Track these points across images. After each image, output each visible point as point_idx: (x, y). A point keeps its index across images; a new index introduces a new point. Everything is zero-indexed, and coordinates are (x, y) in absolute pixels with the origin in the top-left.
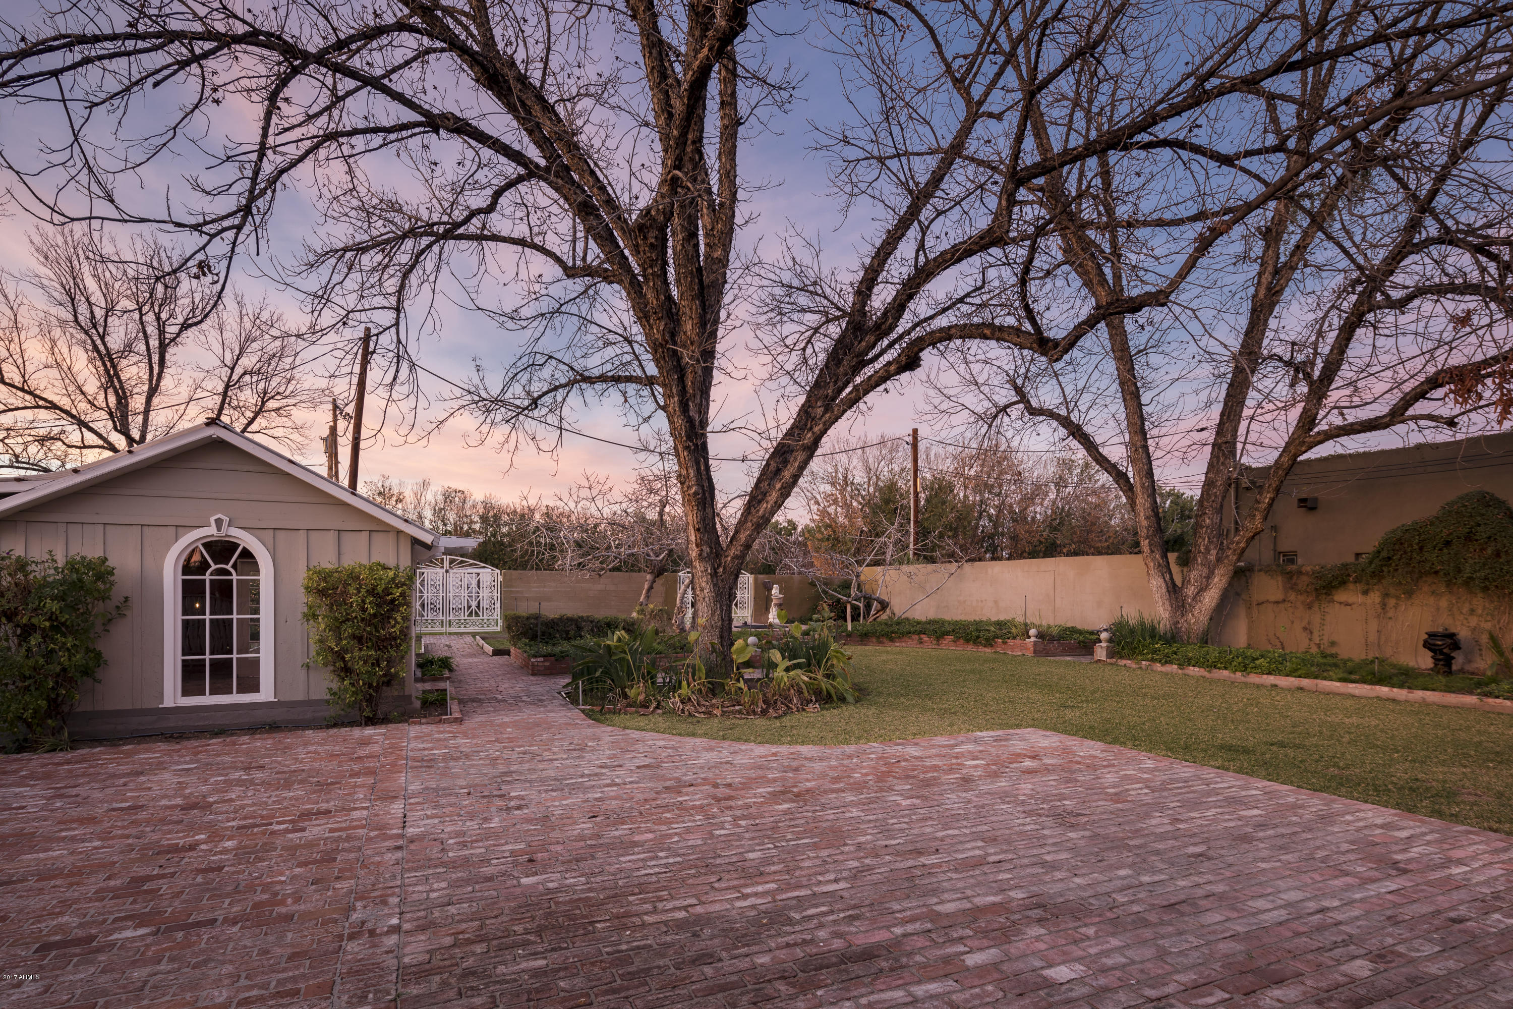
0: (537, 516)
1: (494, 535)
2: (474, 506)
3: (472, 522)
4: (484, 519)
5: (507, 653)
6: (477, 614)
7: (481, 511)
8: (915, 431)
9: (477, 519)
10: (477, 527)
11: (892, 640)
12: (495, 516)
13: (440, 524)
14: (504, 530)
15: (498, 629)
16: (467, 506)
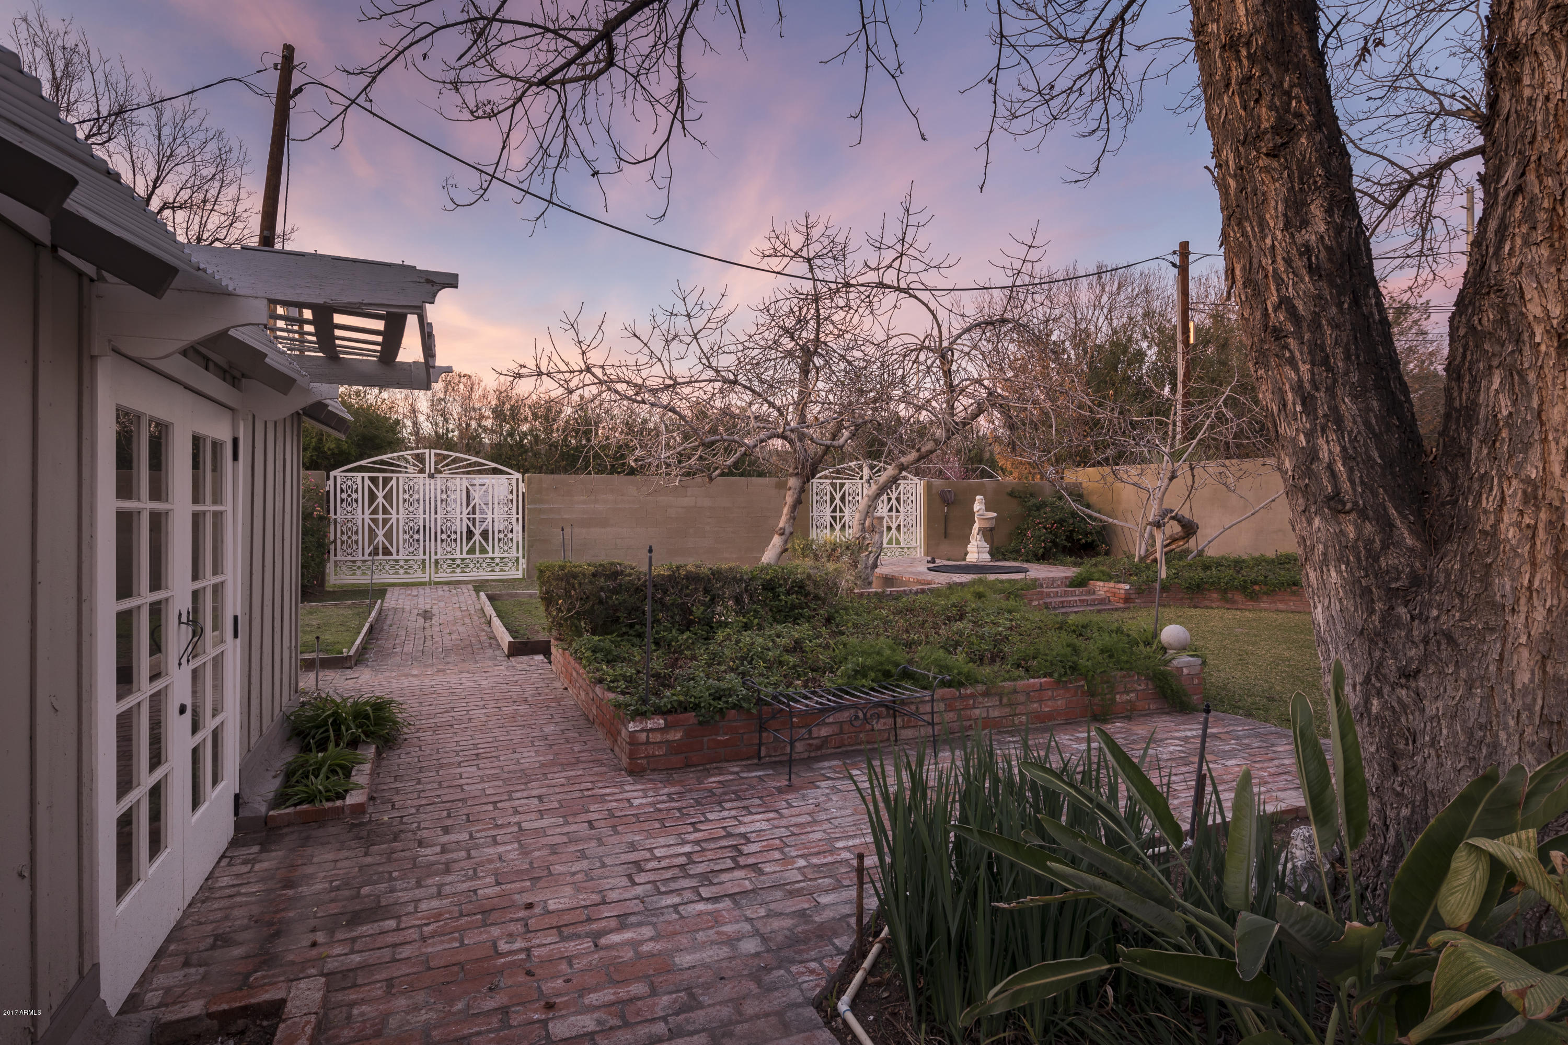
0: (568, 411)
1: (511, 434)
2: (485, 396)
3: (482, 417)
4: (498, 413)
5: (544, 649)
6: (483, 551)
7: (494, 402)
8: (1185, 245)
9: (488, 413)
10: (488, 423)
11: (1253, 597)
12: (512, 408)
13: (440, 419)
14: (525, 428)
15: (520, 575)
16: (476, 395)
